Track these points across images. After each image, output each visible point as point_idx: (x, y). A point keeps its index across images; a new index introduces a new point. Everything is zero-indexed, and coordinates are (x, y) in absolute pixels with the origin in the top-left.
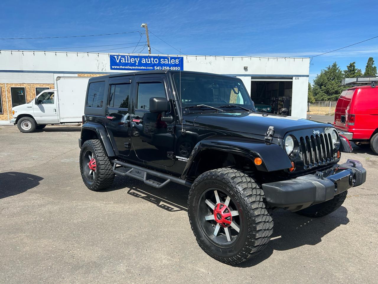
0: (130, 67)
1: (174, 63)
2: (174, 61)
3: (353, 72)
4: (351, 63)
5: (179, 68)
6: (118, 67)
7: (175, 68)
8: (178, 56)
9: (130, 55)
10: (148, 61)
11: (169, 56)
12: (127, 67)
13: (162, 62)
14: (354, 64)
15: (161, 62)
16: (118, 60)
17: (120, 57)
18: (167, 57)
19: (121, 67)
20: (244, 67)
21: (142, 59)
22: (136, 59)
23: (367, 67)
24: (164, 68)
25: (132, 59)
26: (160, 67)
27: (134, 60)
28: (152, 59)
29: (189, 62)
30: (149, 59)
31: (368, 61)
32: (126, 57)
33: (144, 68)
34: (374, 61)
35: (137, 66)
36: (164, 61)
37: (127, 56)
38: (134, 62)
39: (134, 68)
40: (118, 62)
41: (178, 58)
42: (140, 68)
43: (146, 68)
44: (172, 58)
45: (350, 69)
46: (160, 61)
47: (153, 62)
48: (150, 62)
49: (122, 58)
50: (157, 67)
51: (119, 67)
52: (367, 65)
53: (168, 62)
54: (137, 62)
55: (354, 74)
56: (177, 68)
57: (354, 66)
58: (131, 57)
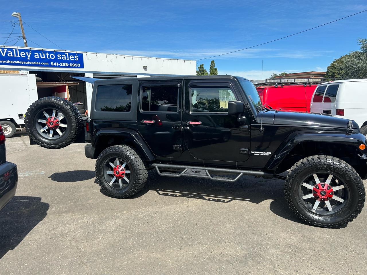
0: (20, 62)
1: (73, 59)
2: (73, 57)
3: (203, 72)
4: (201, 65)
5: (79, 65)
6: (4, 62)
7: (74, 65)
8: (77, 53)
9: (19, 48)
10: (43, 56)
11: (66, 52)
12: (16, 62)
13: (60, 58)
14: (203, 66)
15: (58, 58)
16: (3, 54)
17: (6, 50)
18: (65, 52)
19: (8, 62)
20: (144, 67)
21: (35, 54)
22: (27, 53)
23: (211, 68)
24: (63, 65)
25: (22, 53)
26: (57, 63)
27: (25, 54)
28: (47, 54)
29: (89, 59)
30: (44, 54)
31: (211, 64)
32: (14, 50)
33: (37, 63)
34: (215, 64)
35: (29, 61)
36: (62, 57)
37: (16, 49)
38: (25, 56)
39: (25, 63)
40: (4, 55)
41: (78, 54)
42: (32, 63)
43: (41, 63)
44: (70, 54)
45: (201, 70)
46: (56, 57)
47: (49, 57)
48: (44, 57)
49: (8, 52)
50: (53, 63)
51: (6, 62)
52: (210, 66)
53: (67, 58)
54: (29, 57)
55: (204, 74)
56: (77, 65)
57: (203, 67)
58: (21, 51)
